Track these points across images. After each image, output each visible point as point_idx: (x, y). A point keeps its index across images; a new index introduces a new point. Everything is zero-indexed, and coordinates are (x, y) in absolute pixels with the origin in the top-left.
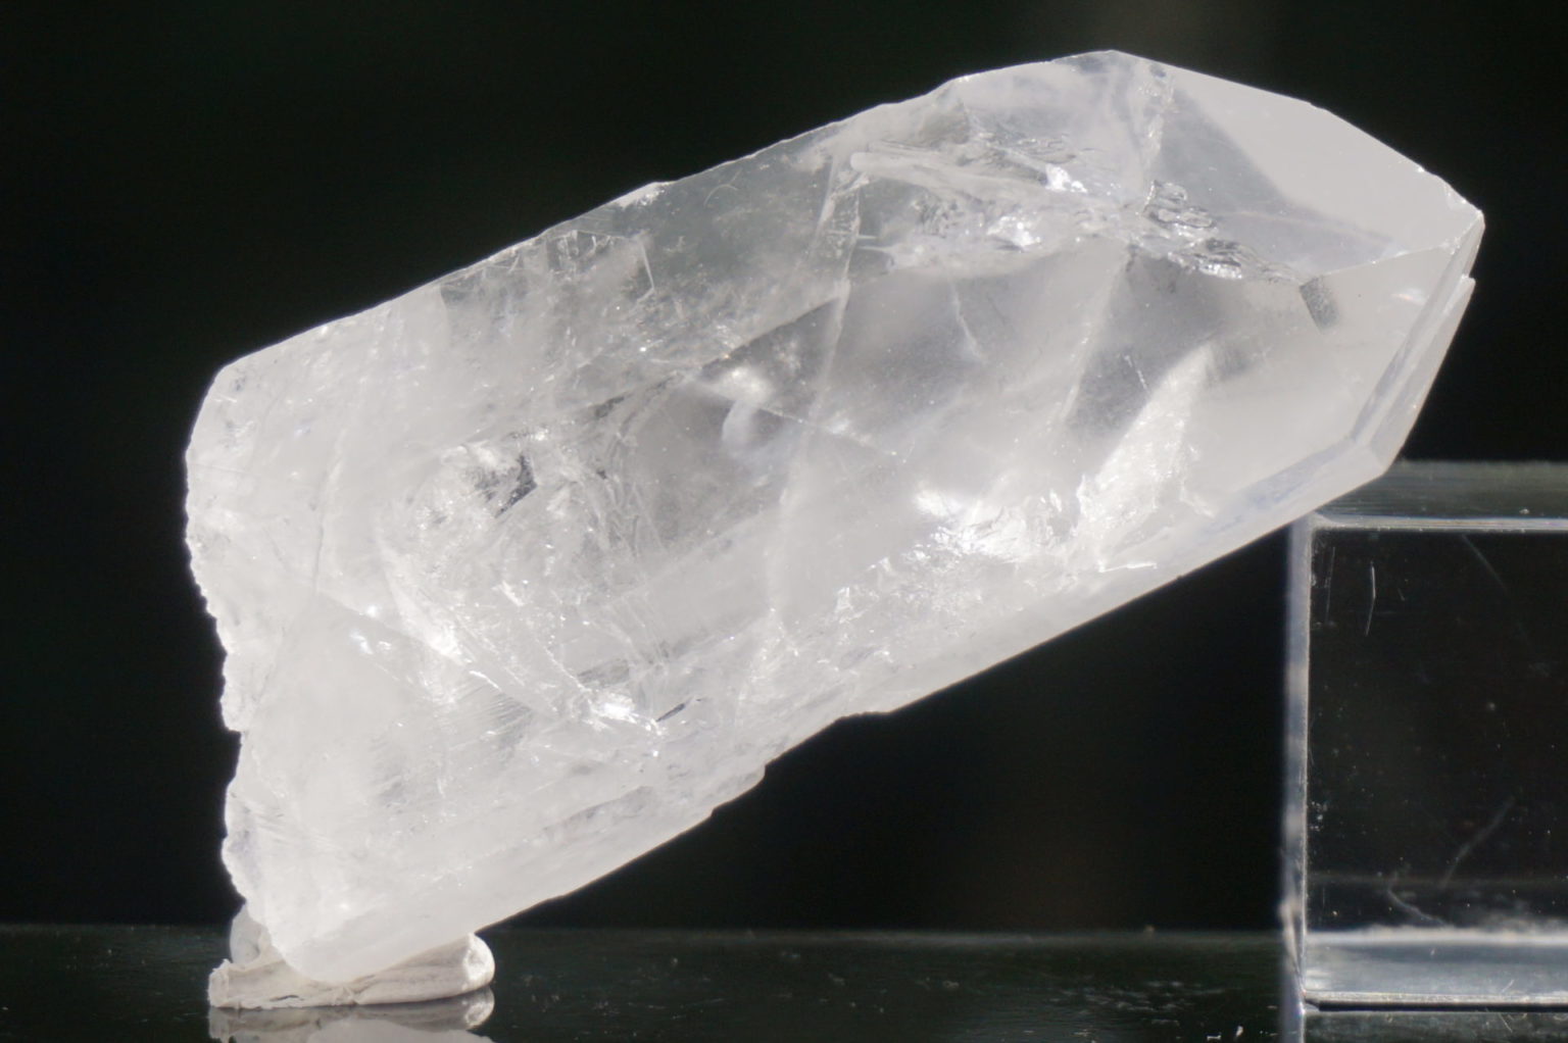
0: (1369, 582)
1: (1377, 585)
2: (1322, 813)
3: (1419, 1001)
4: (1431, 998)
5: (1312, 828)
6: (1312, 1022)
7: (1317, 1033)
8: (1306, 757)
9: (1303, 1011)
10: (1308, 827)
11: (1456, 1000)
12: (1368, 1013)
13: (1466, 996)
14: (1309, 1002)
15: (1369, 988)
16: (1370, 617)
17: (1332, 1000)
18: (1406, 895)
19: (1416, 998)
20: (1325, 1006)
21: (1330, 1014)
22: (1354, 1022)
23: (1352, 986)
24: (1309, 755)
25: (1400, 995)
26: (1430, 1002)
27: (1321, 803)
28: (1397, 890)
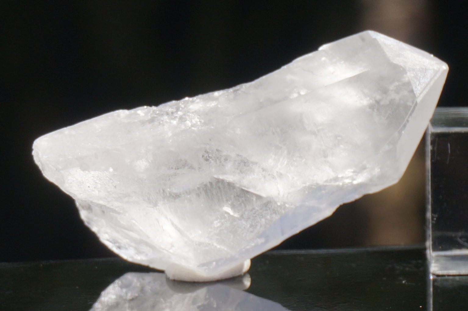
0: (448, 148)
1: (451, 149)
6: (434, 281)
7: (436, 284)
9: (431, 277)
10: (432, 221)
12: (451, 278)
14: (434, 274)
15: (452, 269)
18: (464, 239)
20: (438, 276)
21: (439, 278)
22: (447, 280)
23: (446, 269)
24: (431, 200)
28: (461, 238)
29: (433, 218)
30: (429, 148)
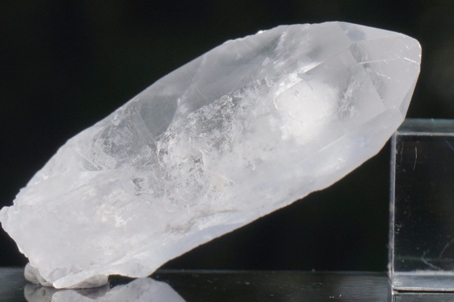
0: (415, 153)
1: (417, 154)
2: (399, 228)
3: (430, 290)
4: (434, 289)
5: (396, 233)
6: (396, 296)
8: (394, 210)
9: (393, 293)
10: (395, 233)
11: (443, 290)
12: (414, 294)
13: (446, 289)
14: (395, 290)
15: (414, 286)
16: (415, 164)
17: (402, 289)
19: (430, 289)
20: (400, 291)
21: (401, 293)
23: (409, 285)
25: (424, 288)
26: (434, 290)
27: (399, 225)
29: (396, 228)
30: (394, 152)
